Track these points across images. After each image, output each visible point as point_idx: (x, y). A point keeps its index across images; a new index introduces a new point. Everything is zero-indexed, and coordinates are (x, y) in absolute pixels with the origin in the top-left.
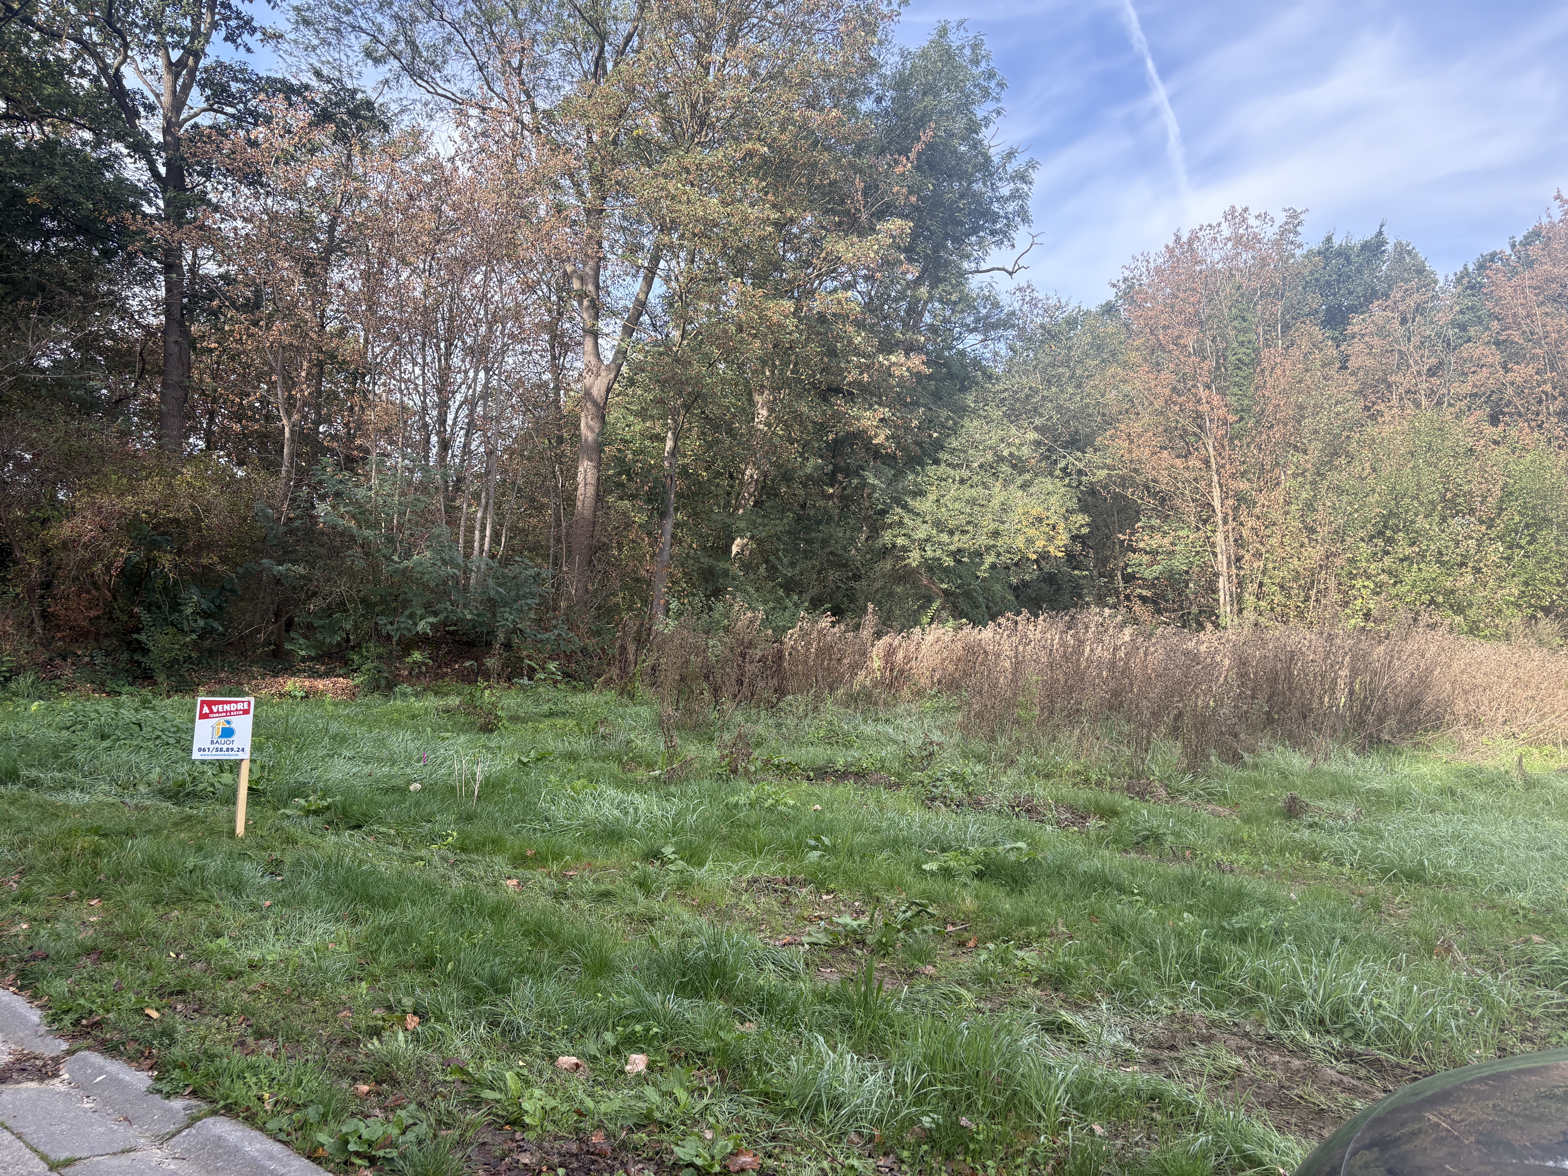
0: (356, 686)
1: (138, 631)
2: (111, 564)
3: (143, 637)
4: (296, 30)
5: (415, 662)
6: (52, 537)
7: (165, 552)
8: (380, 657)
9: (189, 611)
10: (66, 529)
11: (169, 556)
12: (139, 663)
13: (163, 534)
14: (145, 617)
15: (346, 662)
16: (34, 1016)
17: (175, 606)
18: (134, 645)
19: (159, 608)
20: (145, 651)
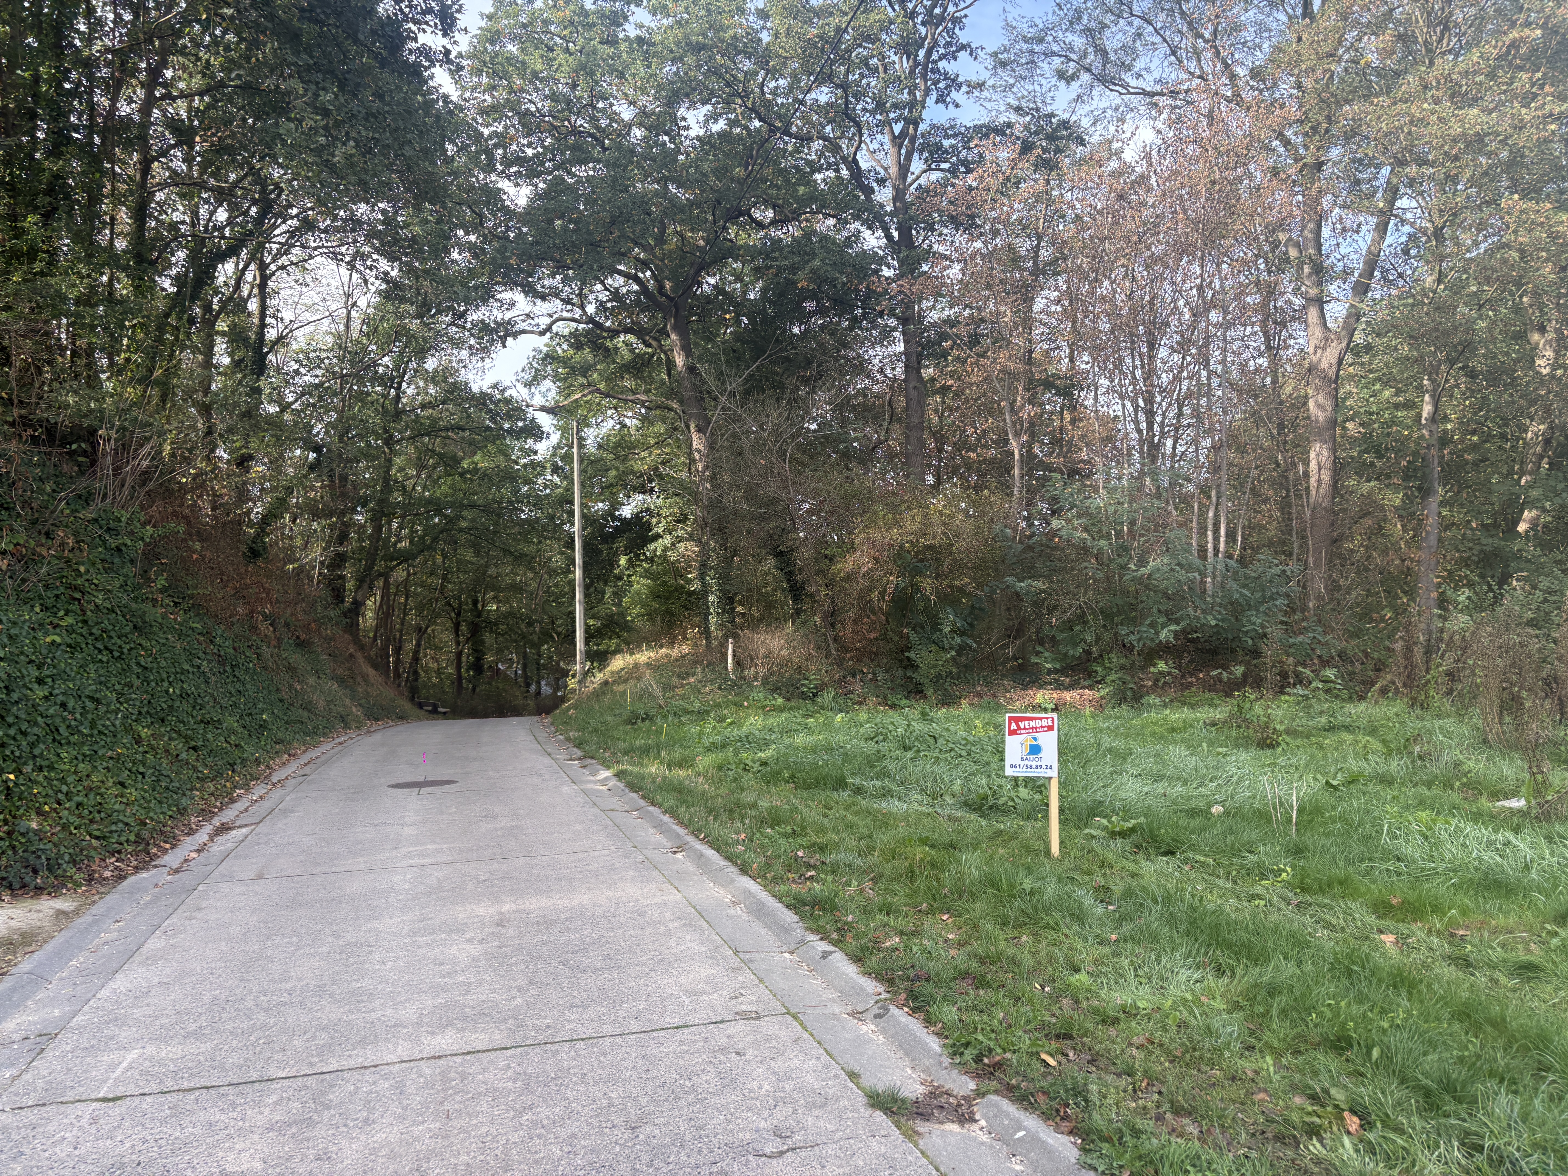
0: (1102, 698)
1: (909, 649)
2: (885, 591)
3: (912, 655)
4: (995, 74)
5: (1160, 673)
6: (840, 571)
7: (926, 576)
8: (1122, 668)
9: (947, 629)
10: (848, 563)
11: (929, 581)
12: (911, 678)
13: (921, 561)
14: (913, 637)
15: (1090, 674)
16: (934, 1044)
17: (936, 626)
18: (905, 663)
19: (923, 628)
20: (915, 667)
